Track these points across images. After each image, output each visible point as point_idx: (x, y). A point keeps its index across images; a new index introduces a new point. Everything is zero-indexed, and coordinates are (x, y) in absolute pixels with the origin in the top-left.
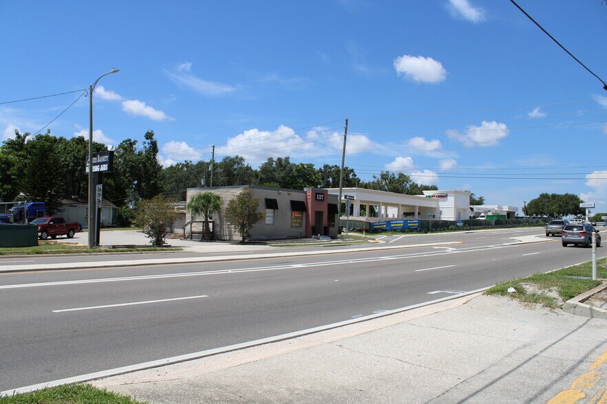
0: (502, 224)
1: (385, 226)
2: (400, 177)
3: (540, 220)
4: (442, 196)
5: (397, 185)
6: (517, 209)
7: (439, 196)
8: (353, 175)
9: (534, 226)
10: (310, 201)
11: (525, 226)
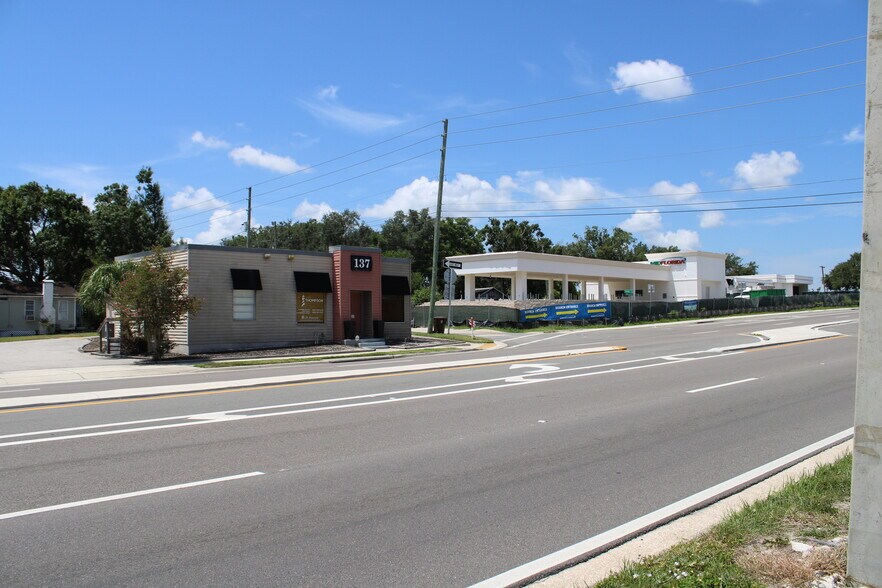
0: (774, 305)
1: (545, 315)
2: (616, 235)
3: (845, 296)
4: (676, 262)
5: (609, 247)
6: (811, 280)
7: (672, 262)
8: (538, 234)
9: (834, 306)
10: (338, 271)
11: (816, 307)
